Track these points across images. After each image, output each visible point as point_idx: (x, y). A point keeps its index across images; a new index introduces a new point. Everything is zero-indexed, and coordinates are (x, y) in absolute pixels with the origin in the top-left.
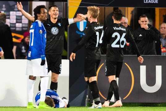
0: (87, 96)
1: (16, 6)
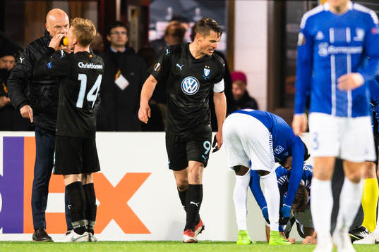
1: (198, 11)
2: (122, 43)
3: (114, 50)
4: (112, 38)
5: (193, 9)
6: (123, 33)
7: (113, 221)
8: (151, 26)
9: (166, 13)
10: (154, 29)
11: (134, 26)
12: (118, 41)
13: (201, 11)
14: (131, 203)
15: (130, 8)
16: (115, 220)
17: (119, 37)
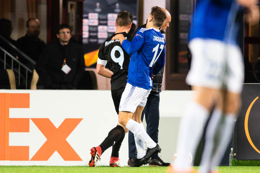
0: (232, 149)
1: (117, 5)
2: (67, 40)
3: (62, 44)
4: (60, 36)
5: (114, 4)
6: (68, 32)
7: (56, 151)
8: (85, 16)
9: (95, 7)
10: (87, 18)
11: (72, 16)
12: (64, 38)
13: (120, 5)
14: (69, 139)
15: (69, 3)
16: (58, 152)
17: (65, 36)
